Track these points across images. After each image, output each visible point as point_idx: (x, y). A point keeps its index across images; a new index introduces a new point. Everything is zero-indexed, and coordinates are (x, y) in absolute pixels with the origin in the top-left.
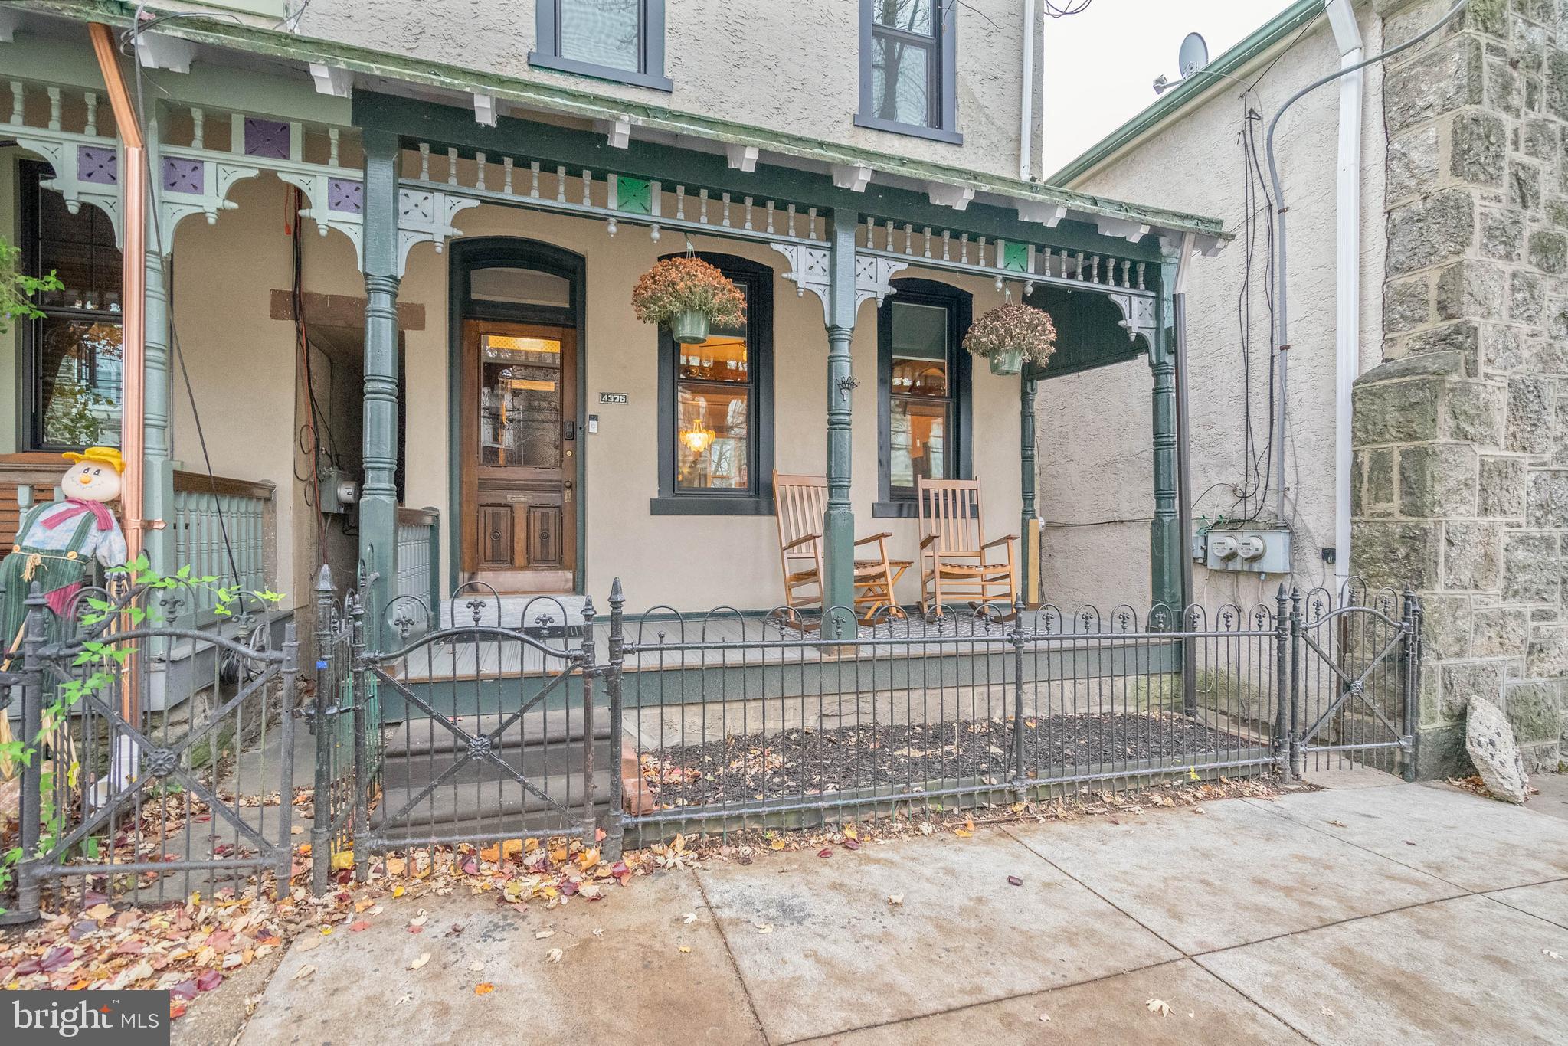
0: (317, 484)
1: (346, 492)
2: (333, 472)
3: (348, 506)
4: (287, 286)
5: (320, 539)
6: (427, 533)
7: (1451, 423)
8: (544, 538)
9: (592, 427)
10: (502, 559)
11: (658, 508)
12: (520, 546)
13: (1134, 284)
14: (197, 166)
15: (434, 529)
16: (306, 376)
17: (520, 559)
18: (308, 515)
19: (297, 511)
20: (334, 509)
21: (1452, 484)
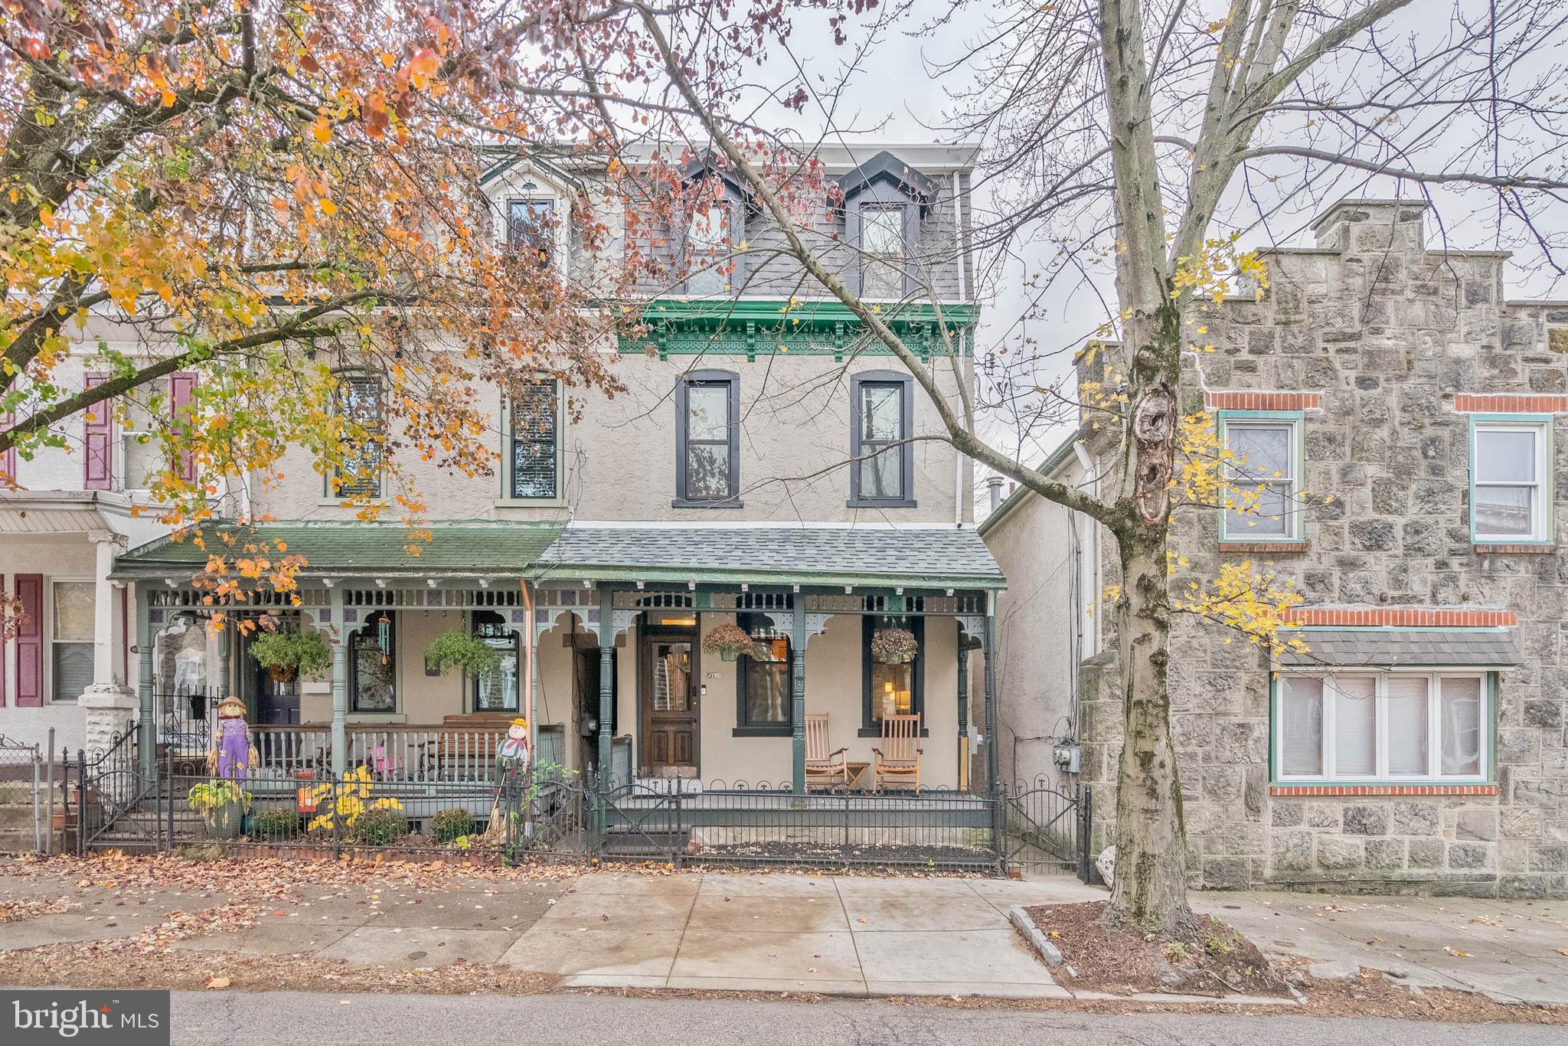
0: (580, 722)
1: (592, 725)
2: (587, 715)
3: (592, 732)
4: (569, 632)
5: (581, 750)
6: (626, 747)
7: (1108, 691)
8: (683, 749)
9: (703, 691)
10: (663, 760)
11: (736, 733)
12: (671, 753)
13: (970, 610)
14: (546, 612)
15: (630, 745)
16: (576, 671)
17: (671, 760)
18: (577, 737)
19: (573, 736)
20: (587, 734)
21: (1109, 724)
